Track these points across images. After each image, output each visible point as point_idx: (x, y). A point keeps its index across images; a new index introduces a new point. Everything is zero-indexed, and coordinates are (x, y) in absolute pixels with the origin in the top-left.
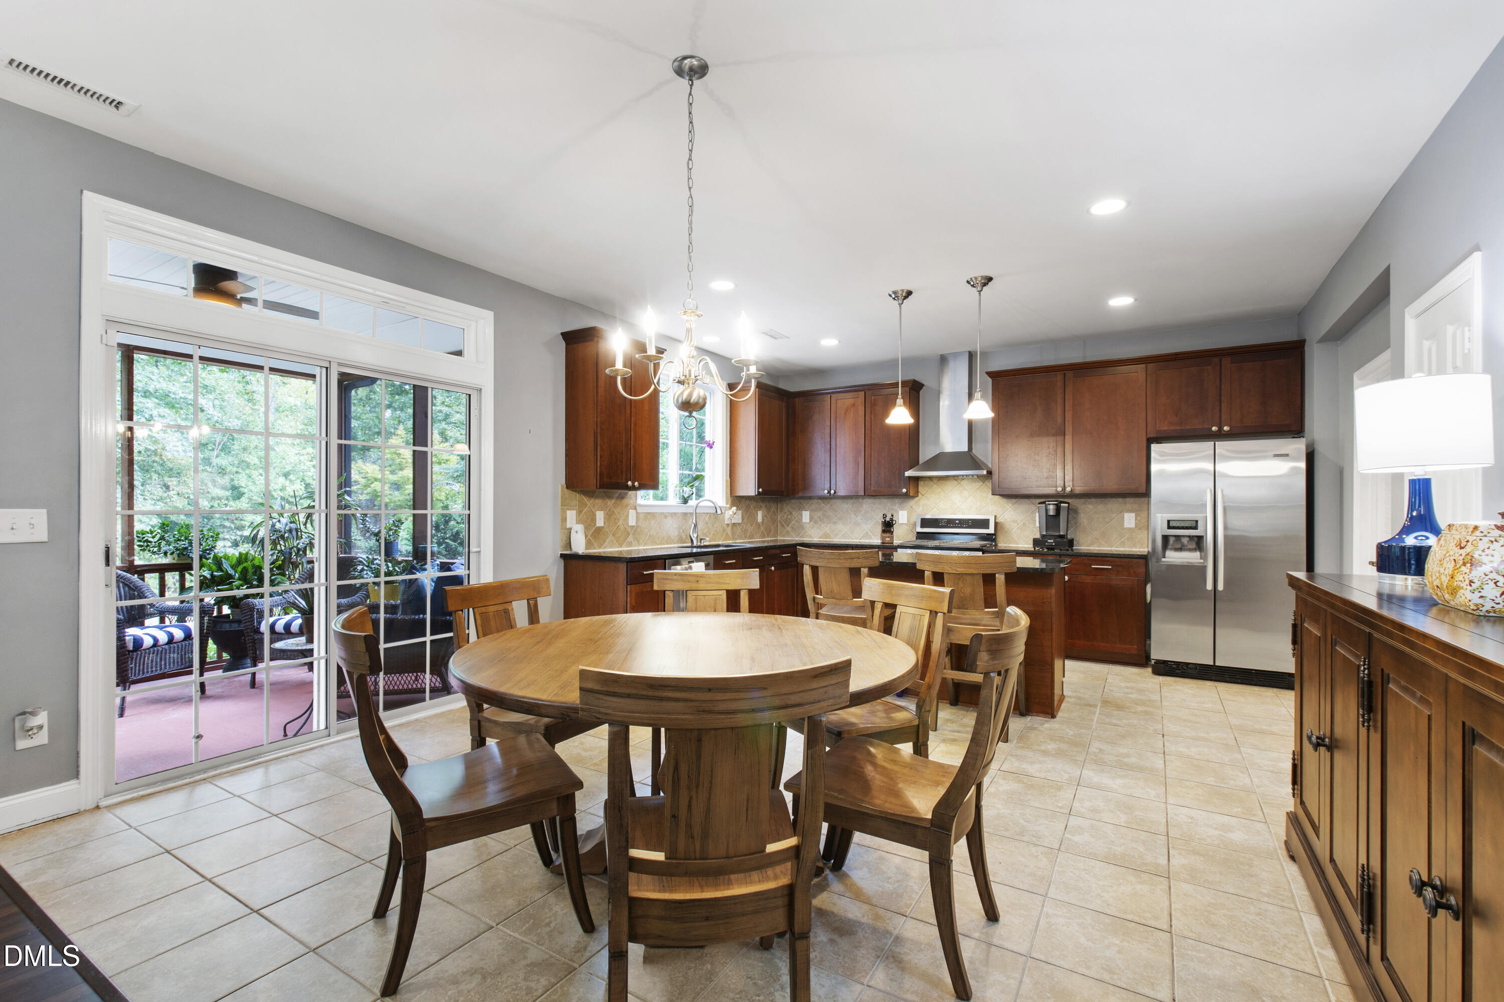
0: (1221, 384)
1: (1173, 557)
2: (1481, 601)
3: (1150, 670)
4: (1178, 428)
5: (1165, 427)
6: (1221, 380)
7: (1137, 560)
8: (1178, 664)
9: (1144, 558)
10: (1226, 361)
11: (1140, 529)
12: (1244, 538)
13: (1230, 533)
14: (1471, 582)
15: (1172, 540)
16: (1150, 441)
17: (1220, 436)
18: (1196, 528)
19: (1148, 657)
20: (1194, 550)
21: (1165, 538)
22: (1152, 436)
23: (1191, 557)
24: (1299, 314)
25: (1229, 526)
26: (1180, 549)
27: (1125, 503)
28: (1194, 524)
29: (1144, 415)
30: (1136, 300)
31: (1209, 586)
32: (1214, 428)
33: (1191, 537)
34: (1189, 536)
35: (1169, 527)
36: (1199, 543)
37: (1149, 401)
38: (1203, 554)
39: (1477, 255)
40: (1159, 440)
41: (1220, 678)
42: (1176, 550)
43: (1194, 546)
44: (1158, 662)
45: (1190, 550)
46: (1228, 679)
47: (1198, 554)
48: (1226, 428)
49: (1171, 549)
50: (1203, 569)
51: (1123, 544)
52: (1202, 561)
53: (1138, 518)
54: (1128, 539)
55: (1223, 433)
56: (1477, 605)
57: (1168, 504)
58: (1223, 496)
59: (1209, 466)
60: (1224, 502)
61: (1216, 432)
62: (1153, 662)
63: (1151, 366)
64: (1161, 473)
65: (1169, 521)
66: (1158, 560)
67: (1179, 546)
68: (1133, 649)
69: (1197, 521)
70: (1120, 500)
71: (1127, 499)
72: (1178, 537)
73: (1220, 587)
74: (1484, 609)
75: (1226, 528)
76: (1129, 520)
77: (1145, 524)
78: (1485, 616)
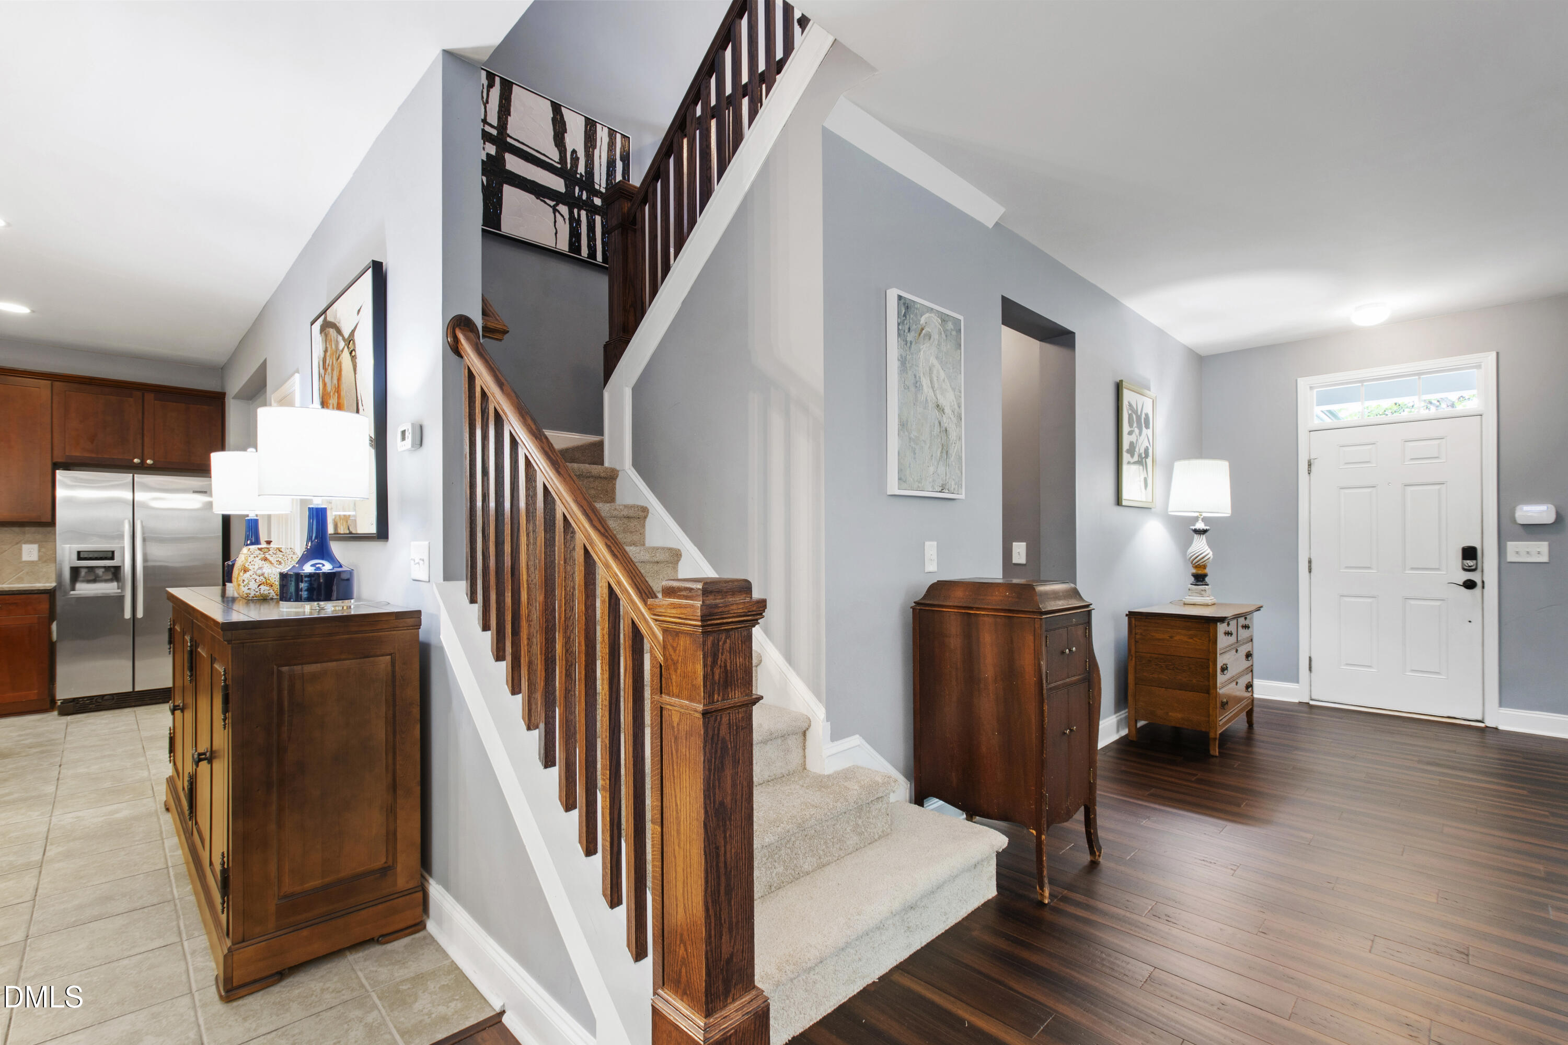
0: (143, 418)
1: (84, 589)
2: (248, 591)
3: (56, 713)
4: (94, 455)
5: (77, 453)
6: (143, 414)
7: (36, 596)
8: (91, 698)
9: (50, 594)
10: (149, 397)
11: (45, 562)
12: (166, 568)
13: (150, 564)
14: (244, 581)
15: (83, 572)
16: (56, 466)
17: (143, 468)
18: (112, 558)
19: (53, 701)
20: (111, 580)
21: (75, 571)
22: (60, 460)
23: (108, 588)
24: (222, 369)
25: (149, 557)
26: (95, 580)
27: (24, 533)
28: (110, 555)
29: (49, 436)
30: (33, 311)
31: (128, 615)
32: (136, 460)
33: (107, 568)
34: (105, 567)
35: (79, 558)
36: (115, 573)
37: (55, 420)
38: (120, 584)
39: (297, 375)
40: (67, 466)
41: (140, 703)
42: (89, 581)
43: (110, 576)
44: (65, 701)
45: (106, 581)
46: (149, 702)
47: (115, 584)
48: (149, 462)
49: (83, 581)
50: (120, 599)
51: (20, 580)
52: (119, 591)
53: (43, 550)
54: (27, 573)
55: (146, 465)
56: (247, 594)
57: (77, 533)
58: (143, 527)
59: (128, 495)
60: (143, 533)
61: (139, 463)
62: (59, 703)
63: (57, 384)
64: (69, 501)
65: (79, 553)
66: (66, 593)
67: (92, 578)
68: (33, 694)
69: (113, 552)
70: (16, 529)
71: (27, 529)
72: (91, 569)
73: (140, 614)
74: (251, 596)
75: (145, 560)
76: (30, 552)
77: (49, 556)
78: (252, 600)
